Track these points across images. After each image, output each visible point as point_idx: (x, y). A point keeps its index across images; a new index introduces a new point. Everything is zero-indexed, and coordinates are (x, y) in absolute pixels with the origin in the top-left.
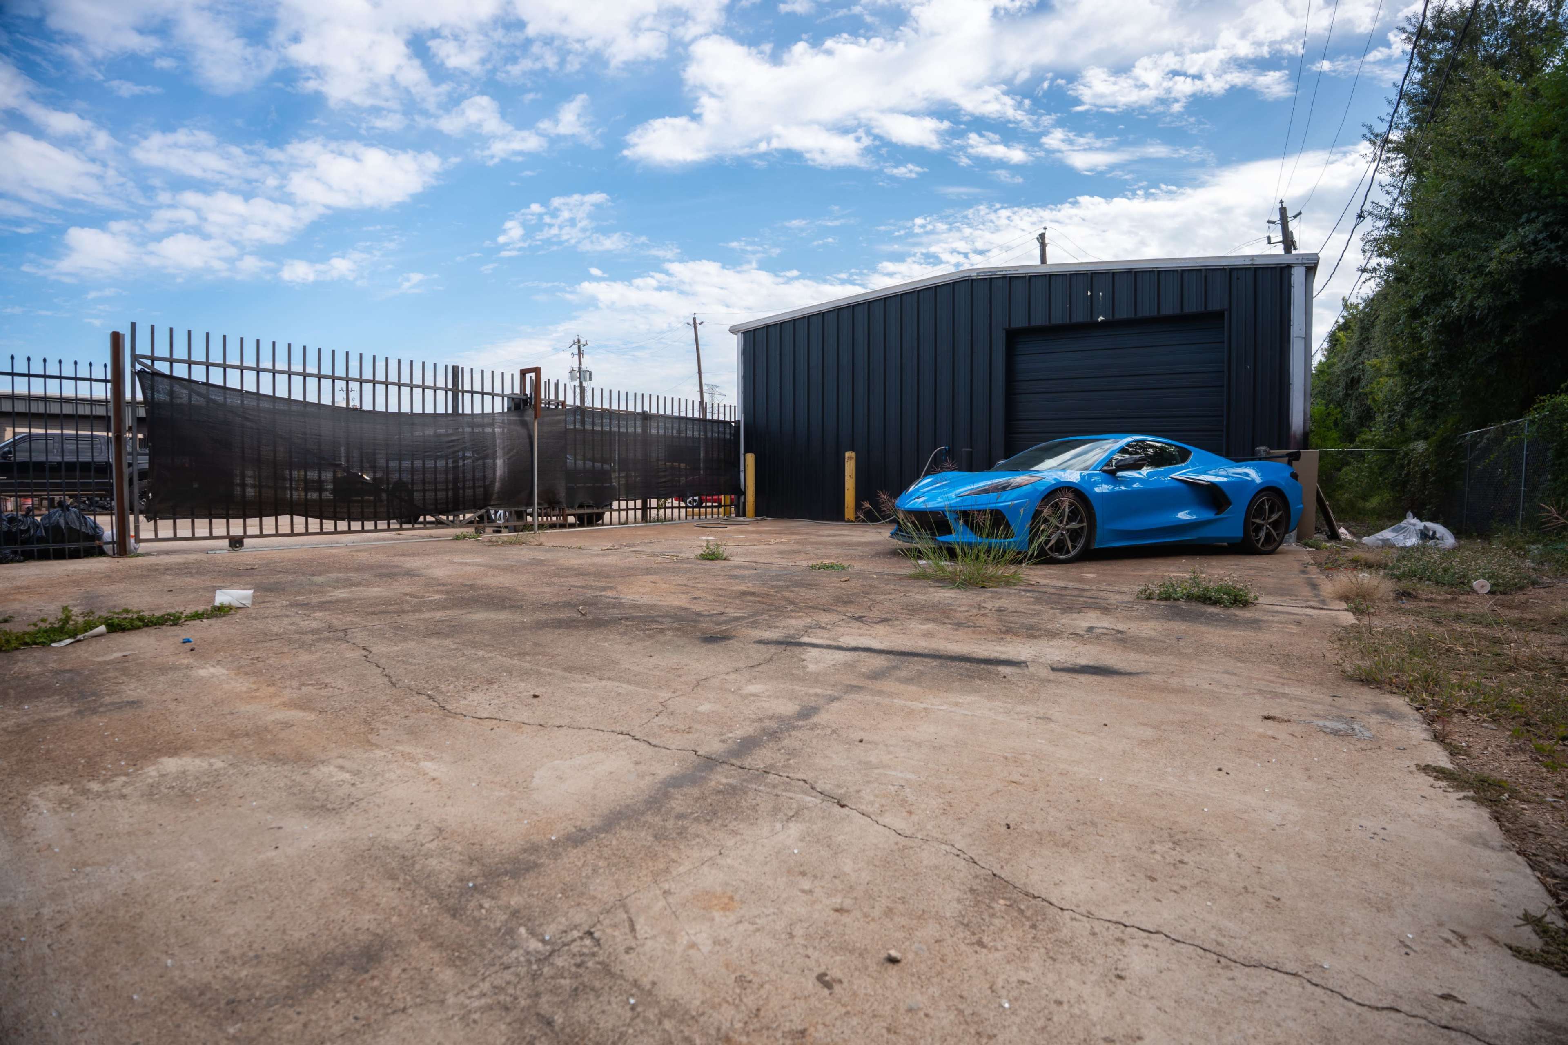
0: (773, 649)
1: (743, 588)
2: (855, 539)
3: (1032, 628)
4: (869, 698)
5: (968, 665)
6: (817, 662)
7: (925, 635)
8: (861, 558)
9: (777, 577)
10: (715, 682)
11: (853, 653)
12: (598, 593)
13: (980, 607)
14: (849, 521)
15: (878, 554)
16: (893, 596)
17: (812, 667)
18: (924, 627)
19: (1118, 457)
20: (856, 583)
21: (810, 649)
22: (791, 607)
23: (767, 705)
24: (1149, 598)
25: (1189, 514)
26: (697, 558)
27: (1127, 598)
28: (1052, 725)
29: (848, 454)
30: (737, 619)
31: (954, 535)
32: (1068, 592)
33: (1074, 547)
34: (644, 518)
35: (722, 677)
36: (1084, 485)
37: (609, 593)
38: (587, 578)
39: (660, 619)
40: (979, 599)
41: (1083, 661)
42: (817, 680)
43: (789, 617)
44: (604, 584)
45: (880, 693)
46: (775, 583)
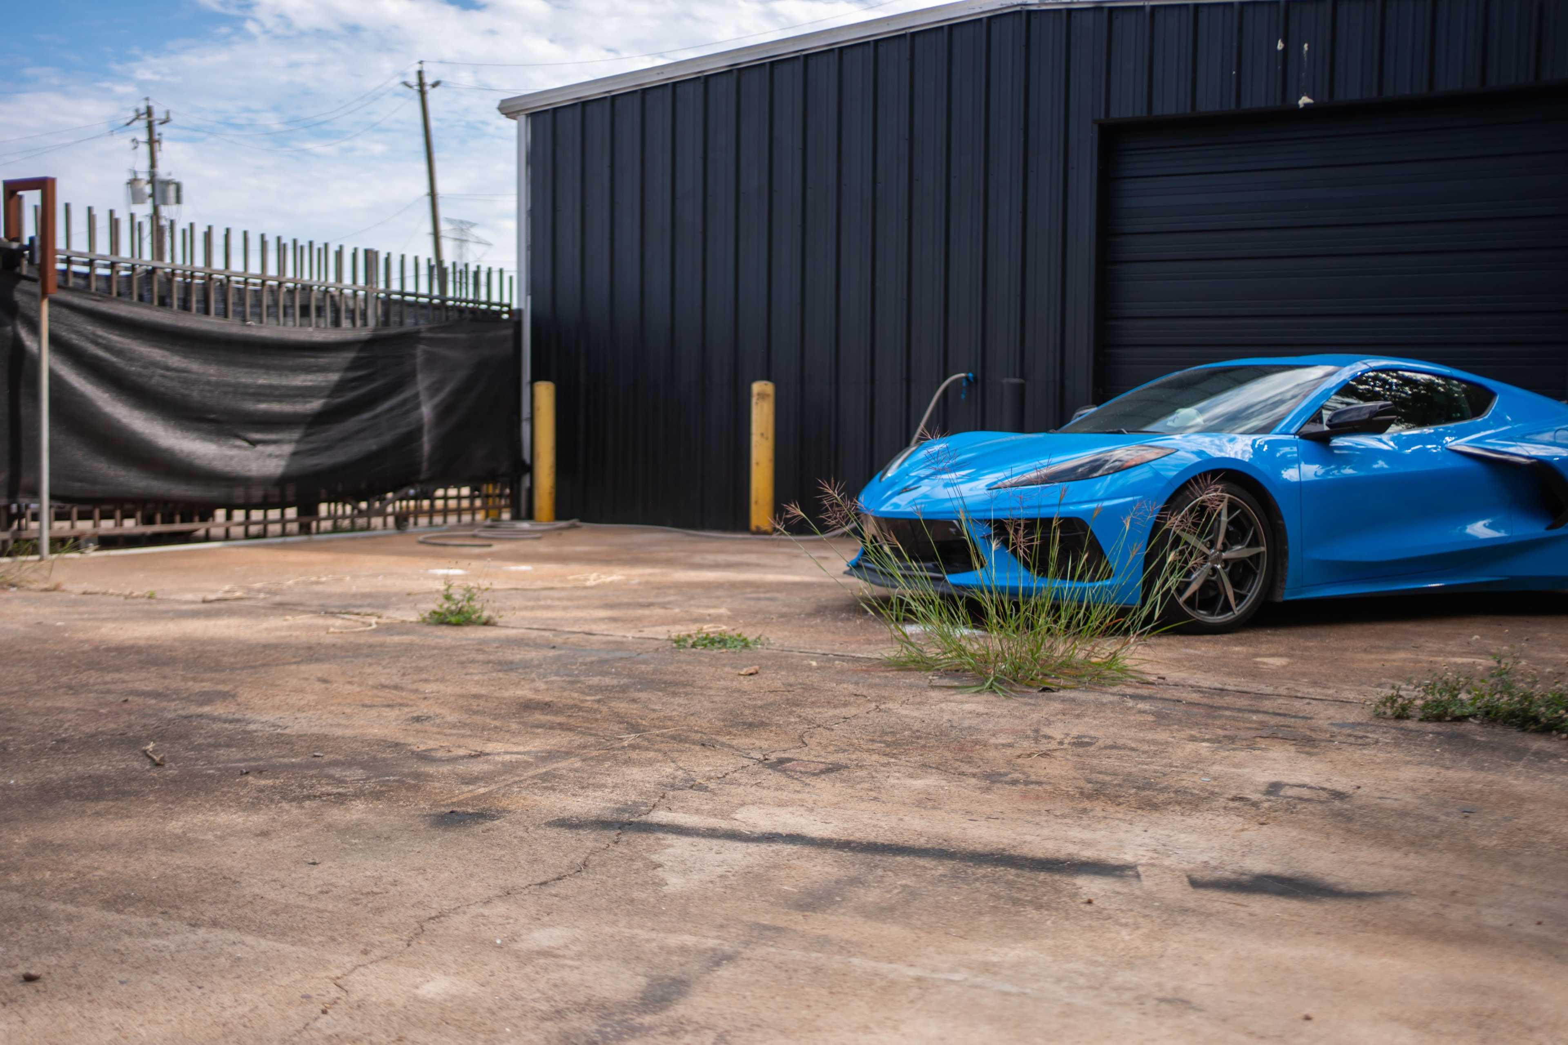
0: (589, 840)
1: (524, 692)
2: (771, 577)
3: (1148, 786)
4: (798, 954)
5: (1011, 873)
6: (686, 872)
7: (919, 804)
8: (785, 618)
9: (601, 666)
10: (460, 923)
11: (764, 847)
12: (194, 709)
13: (1038, 736)
14: (759, 532)
15: (820, 611)
16: (851, 711)
17: (675, 883)
18: (919, 784)
19: (1337, 403)
20: (775, 679)
21: (671, 839)
22: (630, 738)
23: (574, 977)
24: (1402, 715)
25: (1490, 526)
26: (424, 622)
27: (1353, 716)
28: (1193, 1017)
29: (757, 387)
30: (510, 768)
31: (979, 573)
32: (1228, 700)
33: (1240, 598)
34: (305, 529)
35: (475, 910)
36: (1259, 465)
37: (219, 709)
38: (167, 670)
39: (337, 772)
40: (1035, 716)
41: (1258, 865)
42: (684, 915)
43: (628, 762)
44: (207, 686)
45: (823, 943)
46: (595, 680)
